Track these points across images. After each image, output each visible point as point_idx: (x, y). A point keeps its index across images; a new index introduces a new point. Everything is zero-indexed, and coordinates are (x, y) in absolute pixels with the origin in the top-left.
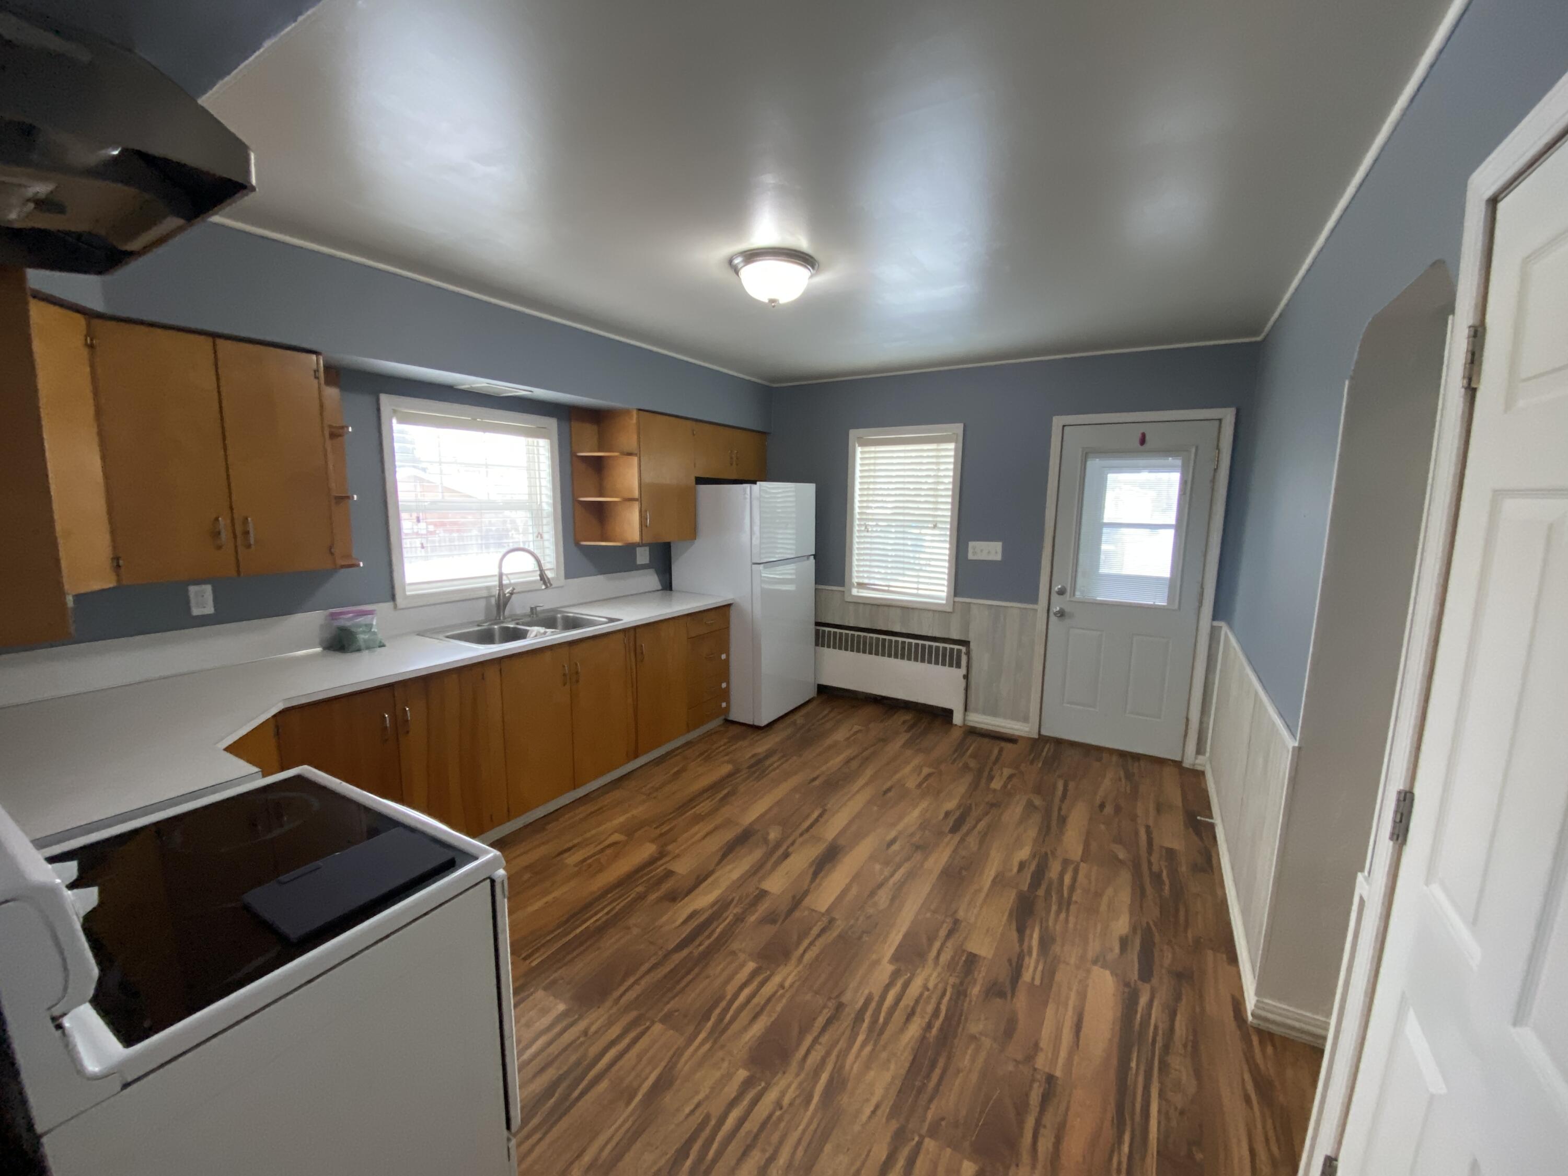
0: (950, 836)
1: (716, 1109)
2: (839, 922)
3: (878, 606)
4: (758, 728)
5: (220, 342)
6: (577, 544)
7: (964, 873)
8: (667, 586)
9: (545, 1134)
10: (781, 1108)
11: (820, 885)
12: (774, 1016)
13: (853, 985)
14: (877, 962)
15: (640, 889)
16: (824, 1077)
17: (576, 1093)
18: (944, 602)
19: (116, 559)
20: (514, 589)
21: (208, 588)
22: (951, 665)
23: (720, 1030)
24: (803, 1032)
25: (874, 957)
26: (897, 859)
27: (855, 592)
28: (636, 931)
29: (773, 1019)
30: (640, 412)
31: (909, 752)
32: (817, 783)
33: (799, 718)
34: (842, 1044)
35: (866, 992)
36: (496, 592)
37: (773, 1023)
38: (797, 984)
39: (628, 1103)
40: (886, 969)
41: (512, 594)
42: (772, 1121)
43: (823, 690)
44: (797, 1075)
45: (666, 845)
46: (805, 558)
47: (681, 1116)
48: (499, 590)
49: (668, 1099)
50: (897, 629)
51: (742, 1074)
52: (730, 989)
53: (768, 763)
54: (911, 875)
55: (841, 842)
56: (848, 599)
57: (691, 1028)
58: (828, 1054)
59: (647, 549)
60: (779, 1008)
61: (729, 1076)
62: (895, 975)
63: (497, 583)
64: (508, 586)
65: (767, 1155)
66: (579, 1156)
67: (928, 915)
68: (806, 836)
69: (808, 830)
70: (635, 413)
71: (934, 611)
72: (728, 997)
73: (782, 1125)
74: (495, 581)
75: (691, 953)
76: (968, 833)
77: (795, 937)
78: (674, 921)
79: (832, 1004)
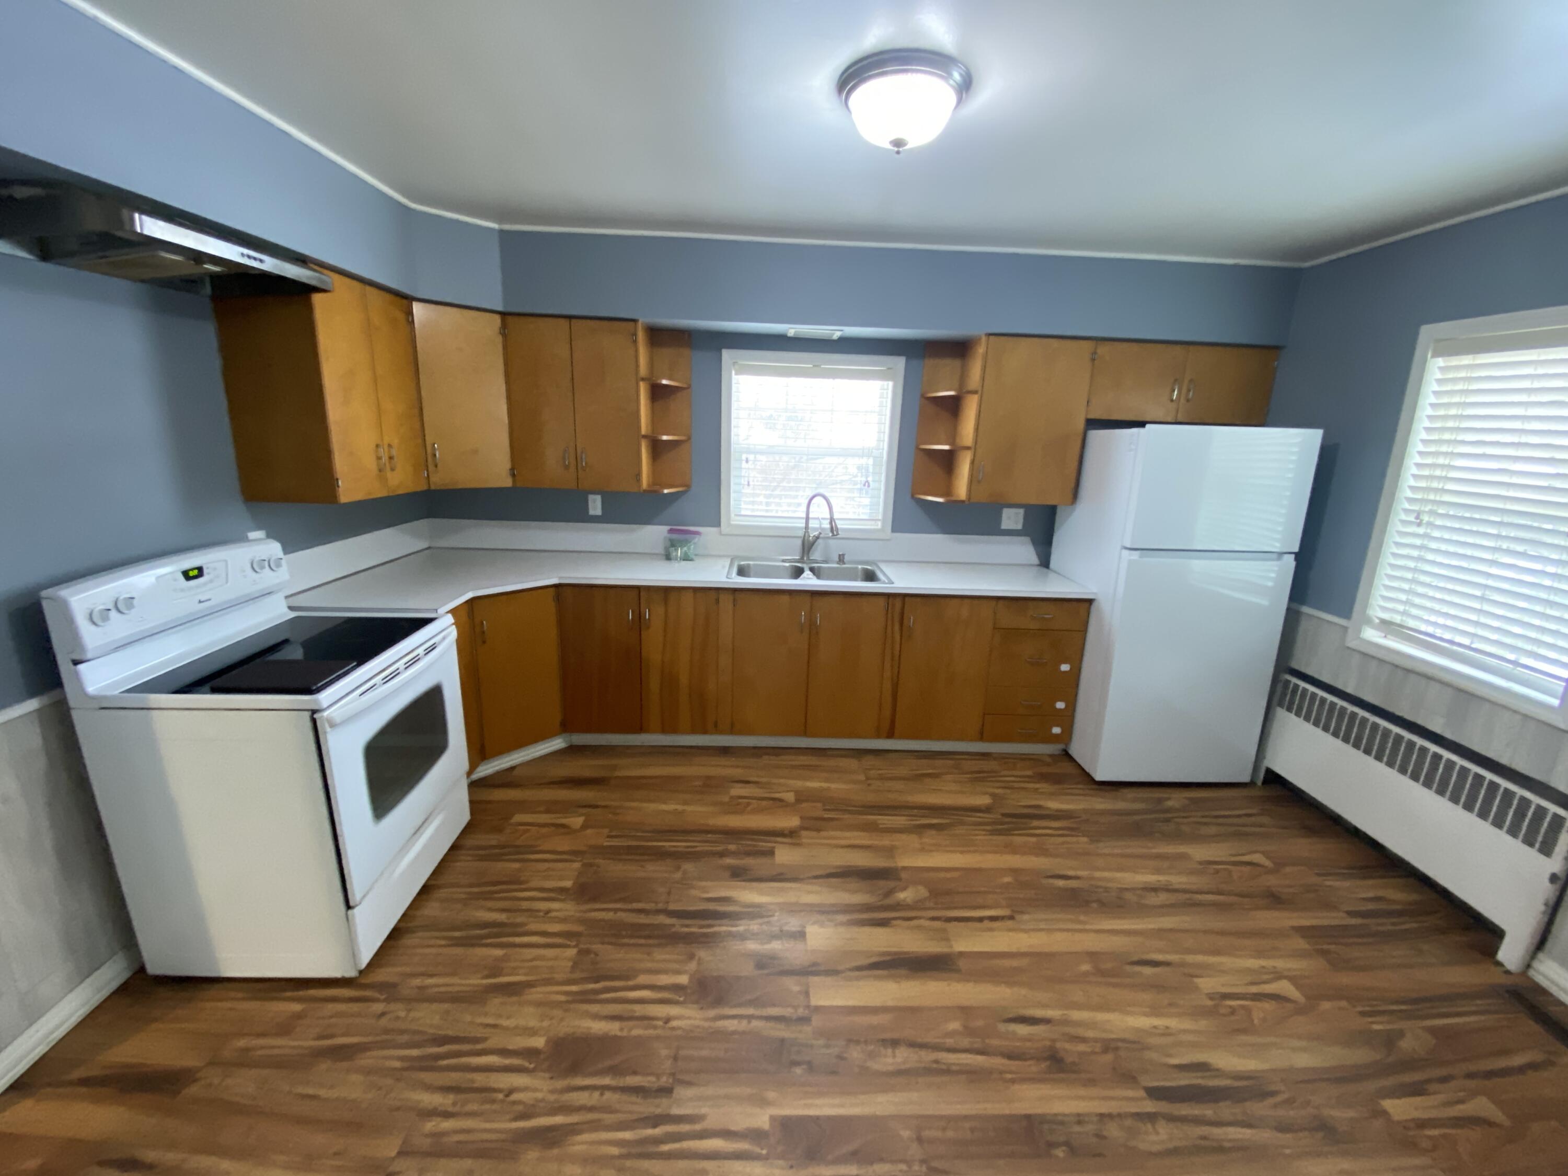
0: (1142, 1093)
1: (495, 1041)
2: (808, 1029)
3: (1408, 671)
4: (1092, 780)
5: (573, 321)
6: (913, 496)
7: (1060, 1153)
8: (1045, 562)
9: (449, 946)
10: (507, 1096)
11: (858, 979)
12: (625, 1033)
13: (710, 1091)
14: (763, 1102)
15: (732, 847)
16: (559, 1120)
17: (489, 941)
18: (1555, 702)
19: (512, 469)
20: (820, 533)
21: (598, 498)
22: (1529, 841)
23: (585, 998)
24: (614, 1071)
25: (771, 1095)
26: (995, 1042)
27: (1371, 634)
28: (678, 875)
29: (619, 1034)
30: (991, 338)
31: (1301, 944)
32: (1061, 883)
33: (1176, 800)
34: (608, 1118)
35: (704, 1111)
36: (801, 533)
37: (616, 1038)
38: (679, 1032)
39: (484, 978)
40: (761, 1119)
41: (817, 538)
42: (487, 1094)
43: (1273, 779)
44: (552, 1092)
45: (807, 829)
46: (1275, 556)
47: (479, 1020)
48: (805, 532)
49: (495, 1002)
50: (1436, 726)
51: (539, 1042)
52: (642, 979)
53: (1035, 823)
54: (974, 1075)
55: (962, 964)
56: (1352, 643)
57: (577, 975)
58: (591, 1109)
59: (1021, 511)
60: (636, 1032)
61: (533, 1032)
62: (756, 1135)
63: (804, 525)
64: (815, 529)
65: (450, 1109)
66: (432, 976)
67: (906, 1134)
68: (937, 924)
69: (949, 920)
70: (984, 339)
71: (1526, 717)
72: (631, 983)
73: (487, 1106)
74: (802, 523)
75: (673, 925)
76: (1172, 1119)
77: (748, 997)
78: (708, 892)
79: (664, 1081)
